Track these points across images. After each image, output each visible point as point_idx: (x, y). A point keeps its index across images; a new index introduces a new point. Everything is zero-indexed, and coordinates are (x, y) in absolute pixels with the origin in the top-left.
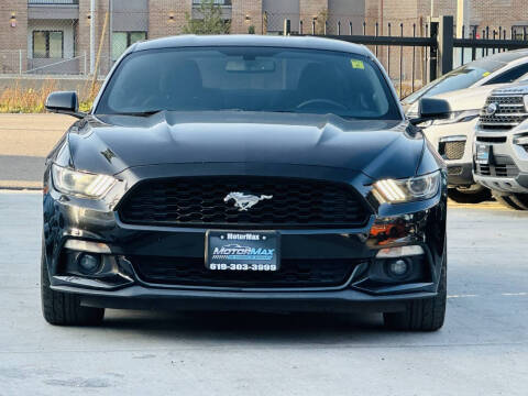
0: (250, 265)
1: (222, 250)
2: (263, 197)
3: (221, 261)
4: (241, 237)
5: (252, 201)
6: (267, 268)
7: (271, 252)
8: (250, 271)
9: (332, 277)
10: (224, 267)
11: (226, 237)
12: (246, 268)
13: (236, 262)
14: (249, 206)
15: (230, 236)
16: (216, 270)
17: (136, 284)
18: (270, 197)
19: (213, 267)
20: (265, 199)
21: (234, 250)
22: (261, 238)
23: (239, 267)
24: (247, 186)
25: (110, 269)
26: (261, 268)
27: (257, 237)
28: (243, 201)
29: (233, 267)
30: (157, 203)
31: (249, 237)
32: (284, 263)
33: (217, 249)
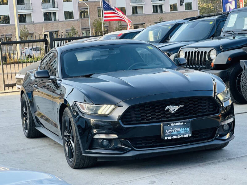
0: (180, 136)
1: (169, 131)
2: (180, 106)
3: (169, 136)
4: (176, 124)
5: (176, 108)
6: (187, 136)
7: (188, 129)
8: (181, 138)
9: (206, 135)
10: (170, 138)
11: (170, 125)
12: (179, 137)
13: (175, 135)
14: (175, 111)
15: (172, 125)
16: (168, 139)
17: (133, 150)
18: (183, 106)
19: (166, 138)
20: (181, 107)
21: (174, 130)
22: (184, 123)
23: (176, 137)
24: (173, 102)
25: (117, 145)
26: (185, 136)
27: (182, 124)
28: (173, 109)
29: (174, 137)
30: (137, 114)
31: (179, 124)
32: (193, 133)
33: (167, 131)
